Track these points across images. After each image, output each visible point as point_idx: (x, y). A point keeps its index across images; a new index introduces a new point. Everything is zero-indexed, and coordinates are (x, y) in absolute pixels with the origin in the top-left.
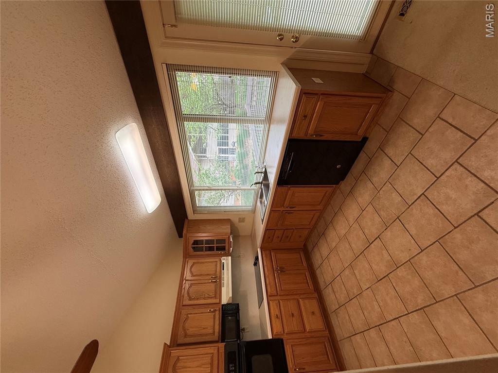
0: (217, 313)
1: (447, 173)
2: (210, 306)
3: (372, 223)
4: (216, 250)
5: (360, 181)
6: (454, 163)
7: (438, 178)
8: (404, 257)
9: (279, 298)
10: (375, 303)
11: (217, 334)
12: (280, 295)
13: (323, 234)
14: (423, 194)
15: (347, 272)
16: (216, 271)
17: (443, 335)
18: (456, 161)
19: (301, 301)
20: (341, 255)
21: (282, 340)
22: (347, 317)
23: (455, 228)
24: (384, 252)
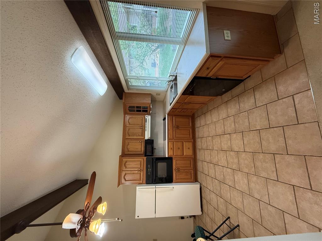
0: (143, 143)
1: (275, 129)
2: (139, 139)
3: (230, 126)
4: (142, 112)
5: (234, 100)
6: (281, 126)
7: (270, 128)
8: (236, 149)
9: (173, 140)
10: (217, 157)
11: (143, 151)
12: (174, 139)
13: (204, 114)
14: (259, 130)
15: (210, 138)
16: (142, 123)
17: (236, 180)
18: (283, 126)
19: (184, 143)
20: (209, 129)
21: (172, 158)
22: (204, 154)
23: (262, 153)
24: (229, 142)
